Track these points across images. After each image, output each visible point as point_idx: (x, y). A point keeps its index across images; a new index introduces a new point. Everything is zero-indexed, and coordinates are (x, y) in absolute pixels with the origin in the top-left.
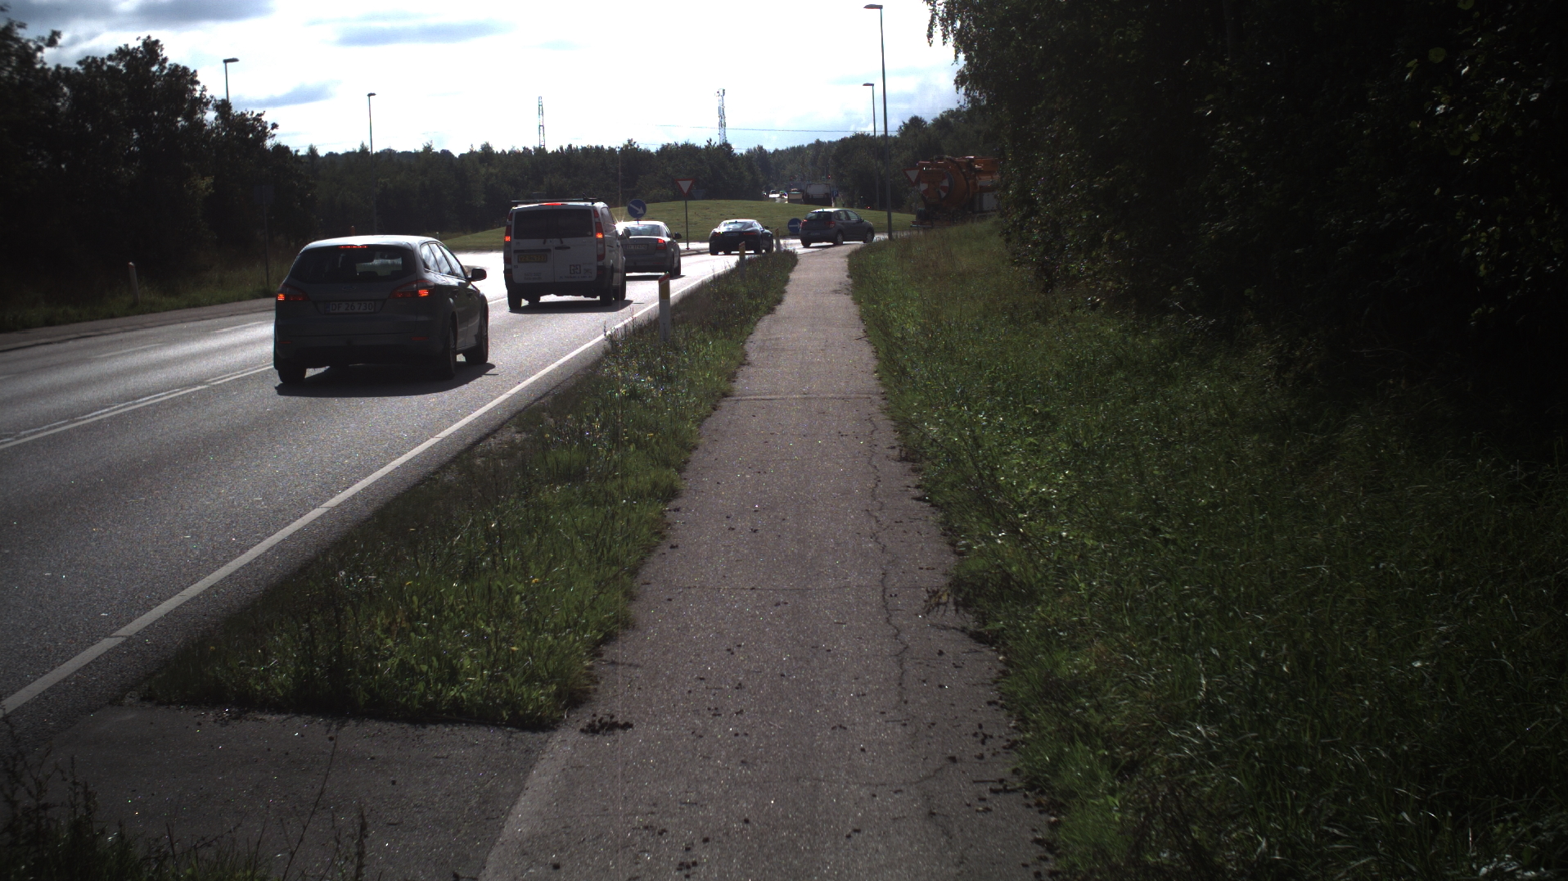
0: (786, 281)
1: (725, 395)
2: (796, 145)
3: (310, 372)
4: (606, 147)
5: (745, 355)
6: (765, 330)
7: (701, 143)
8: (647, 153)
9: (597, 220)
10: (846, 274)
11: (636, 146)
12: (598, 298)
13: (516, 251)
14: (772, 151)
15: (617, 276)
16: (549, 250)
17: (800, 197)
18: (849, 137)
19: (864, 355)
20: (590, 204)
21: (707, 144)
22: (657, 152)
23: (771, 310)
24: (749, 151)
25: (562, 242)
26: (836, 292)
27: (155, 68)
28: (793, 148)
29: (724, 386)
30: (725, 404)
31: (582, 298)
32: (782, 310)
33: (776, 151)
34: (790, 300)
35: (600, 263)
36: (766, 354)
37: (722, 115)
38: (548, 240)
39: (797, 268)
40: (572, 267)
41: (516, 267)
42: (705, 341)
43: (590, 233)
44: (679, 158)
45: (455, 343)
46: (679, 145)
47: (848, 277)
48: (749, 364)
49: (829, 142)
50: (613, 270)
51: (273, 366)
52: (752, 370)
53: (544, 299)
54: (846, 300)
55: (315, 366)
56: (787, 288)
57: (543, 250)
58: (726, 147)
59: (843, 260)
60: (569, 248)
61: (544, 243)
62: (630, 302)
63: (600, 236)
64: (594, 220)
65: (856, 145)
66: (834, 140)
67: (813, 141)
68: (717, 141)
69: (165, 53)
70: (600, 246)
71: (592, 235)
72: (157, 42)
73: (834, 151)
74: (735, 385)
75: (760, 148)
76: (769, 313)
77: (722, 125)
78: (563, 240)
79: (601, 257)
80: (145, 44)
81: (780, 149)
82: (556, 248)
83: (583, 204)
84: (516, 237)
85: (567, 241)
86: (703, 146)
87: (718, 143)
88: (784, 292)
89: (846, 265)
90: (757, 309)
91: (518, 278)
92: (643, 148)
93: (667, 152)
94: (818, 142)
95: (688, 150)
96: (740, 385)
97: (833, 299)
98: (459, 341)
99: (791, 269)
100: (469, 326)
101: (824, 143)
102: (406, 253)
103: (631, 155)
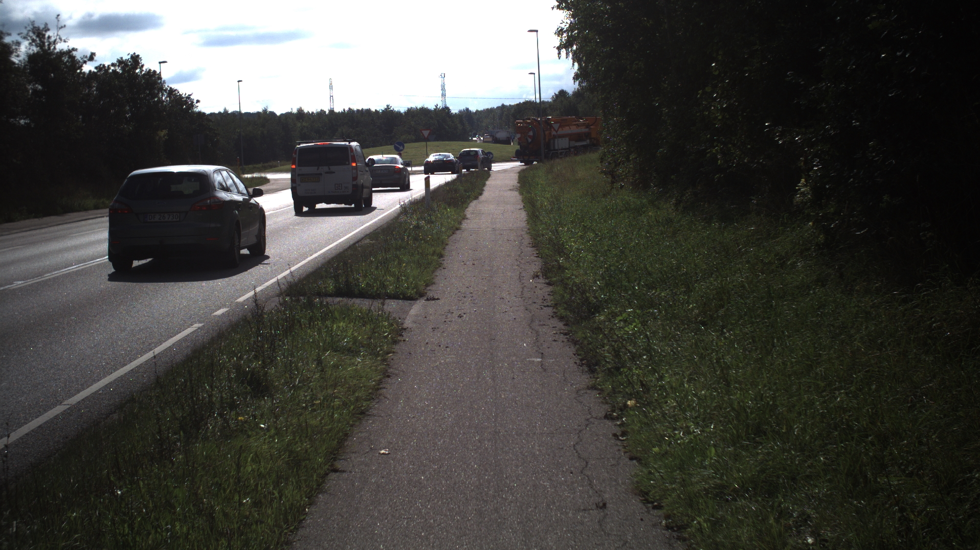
0: (484, 185)
1: (457, 229)
2: (489, 107)
3: (136, 263)
4: (373, 110)
5: (465, 215)
6: (473, 206)
7: (431, 107)
8: (399, 113)
9: (352, 154)
10: (516, 181)
11: (392, 109)
12: (353, 206)
13: (299, 175)
14: (474, 111)
15: (365, 191)
16: (321, 174)
17: (491, 140)
18: (522, 102)
19: (523, 215)
20: (347, 143)
21: (435, 107)
22: (405, 112)
23: (476, 198)
24: (460, 111)
25: (329, 169)
26: (510, 190)
27: (138, 71)
28: (488, 109)
29: (458, 226)
30: (458, 232)
31: (343, 206)
32: (482, 198)
33: (477, 111)
34: (487, 194)
35: (354, 183)
36: (475, 215)
37: (443, 89)
38: (320, 168)
39: (490, 178)
40: (336, 185)
41: (299, 185)
42: (446, 209)
43: (347, 163)
44: (418, 116)
45: (239, 242)
46: (418, 108)
47: (518, 183)
48: (467, 219)
49: (510, 105)
50: (363, 187)
51: (108, 260)
52: (469, 221)
53: (319, 206)
54: (516, 193)
55: (139, 259)
56: (485, 188)
57: (316, 174)
58: (446, 110)
59: (515, 175)
60: (334, 172)
61: (318, 169)
62: (375, 208)
63: (354, 165)
64: (350, 154)
65: (526, 107)
66: (513, 104)
67: (500, 105)
68: (440, 105)
69: (143, 62)
70: (354, 171)
71: (349, 164)
72: (138, 56)
73: (513, 111)
74: (461, 226)
75: (467, 109)
76: (475, 199)
77: (444, 95)
78: (330, 167)
79: (355, 179)
80: (132, 57)
81: (479, 110)
82: (327, 173)
83: (343, 143)
84: (299, 165)
85: (333, 168)
86: (433, 109)
87: (441, 107)
88: (483, 190)
89: (517, 178)
90: (469, 197)
91: (300, 193)
92: (396, 110)
93: (411, 112)
94: (503, 105)
95: (424, 111)
96: (464, 225)
97: (509, 192)
98: (242, 240)
99: (487, 179)
100: (250, 230)
101: (507, 106)
102: (202, 178)
103: (389, 115)
